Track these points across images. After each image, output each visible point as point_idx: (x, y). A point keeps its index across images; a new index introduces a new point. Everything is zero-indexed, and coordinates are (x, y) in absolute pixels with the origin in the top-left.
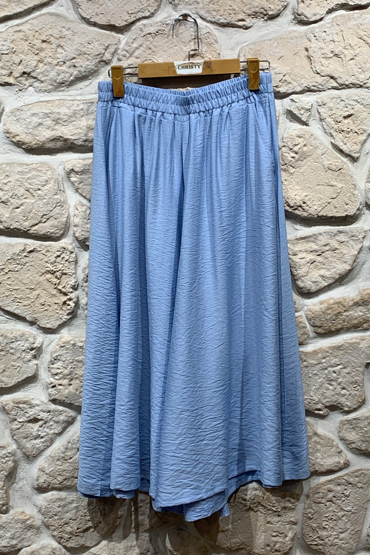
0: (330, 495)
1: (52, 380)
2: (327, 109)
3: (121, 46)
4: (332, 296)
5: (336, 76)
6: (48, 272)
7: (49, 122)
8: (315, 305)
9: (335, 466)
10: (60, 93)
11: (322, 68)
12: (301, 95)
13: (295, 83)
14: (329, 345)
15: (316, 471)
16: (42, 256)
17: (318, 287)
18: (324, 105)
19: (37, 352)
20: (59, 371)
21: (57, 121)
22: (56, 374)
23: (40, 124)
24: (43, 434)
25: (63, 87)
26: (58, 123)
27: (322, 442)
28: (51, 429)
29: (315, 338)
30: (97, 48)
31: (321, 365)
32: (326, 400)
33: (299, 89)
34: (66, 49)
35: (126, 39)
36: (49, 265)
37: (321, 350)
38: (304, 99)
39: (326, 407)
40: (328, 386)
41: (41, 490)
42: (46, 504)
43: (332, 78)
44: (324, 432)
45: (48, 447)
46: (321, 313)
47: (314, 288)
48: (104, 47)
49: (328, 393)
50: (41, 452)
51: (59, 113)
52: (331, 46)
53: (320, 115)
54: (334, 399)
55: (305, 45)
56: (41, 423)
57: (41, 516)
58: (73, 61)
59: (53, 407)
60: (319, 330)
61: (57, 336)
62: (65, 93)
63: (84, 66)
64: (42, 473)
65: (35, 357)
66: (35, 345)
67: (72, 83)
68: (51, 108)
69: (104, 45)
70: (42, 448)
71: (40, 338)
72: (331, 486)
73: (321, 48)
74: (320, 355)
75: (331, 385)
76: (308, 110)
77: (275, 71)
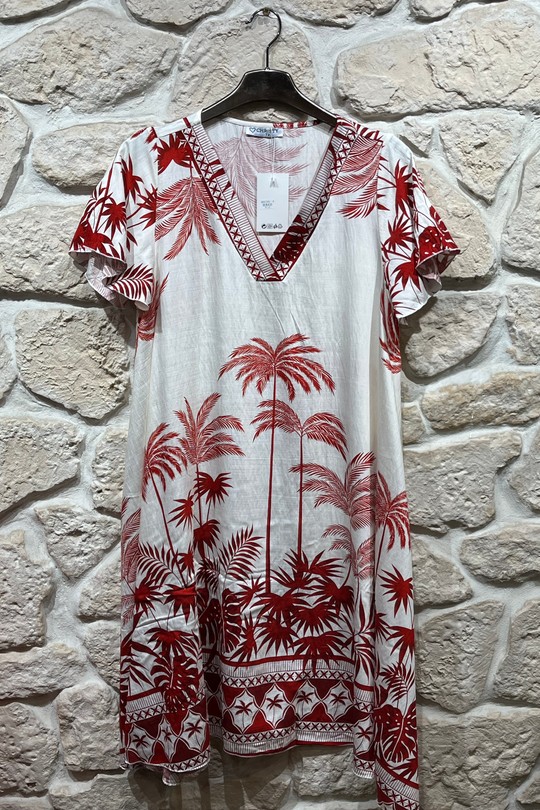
0: (448, 633)
1: (97, 483)
2: (453, 136)
3: (183, 52)
4: (455, 382)
5: (465, 91)
6: (91, 346)
7: (89, 152)
8: (432, 393)
9: (455, 597)
10: (104, 114)
11: (447, 81)
12: (419, 117)
13: (411, 102)
14: (450, 445)
15: (431, 603)
16: (82, 327)
17: (437, 370)
18: (449, 130)
19: (79, 448)
20: (106, 472)
21: (99, 150)
22: (103, 476)
23: (78, 155)
24: (86, 551)
25: (108, 106)
26: (101, 153)
27: (438, 566)
28: (97, 544)
29: (432, 435)
30: (150, 54)
31: (439, 470)
32: (445, 514)
33: (415, 109)
34: (111, 55)
35: (189, 42)
36: (91, 338)
37: (439, 451)
38: (422, 121)
39: (445, 523)
40: (448, 496)
41: (85, 618)
42: (92, 636)
43: (460, 94)
44: (441, 554)
45: (94, 566)
46: (440, 404)
47: (432, 371)
48: (160, 53)
49: (448, 506)
50: (84, 572)
51: (102, 140)
52: (458, 52)
53: (444, 144)
54: (455, 512)
55: (424, 50)
56: (84, 536)
57: (85, 651)
58: (120, 71)
59: (99, 516)
60: (438, 425)
61: (104, 428)
62: (110, 114)
63: (134, 78)
64: (86, 598)
65: (76, 454)
66: (75, 440)
67: (119, 101)
68: (92, 133)
69: (160, 50)
70: (86, 567)
71: (82, 431)
72: (449, 622)
73: (445, 54)
74: (438, 457)
75: (452, 495)
76: (428, 137)
77: (384, 84)
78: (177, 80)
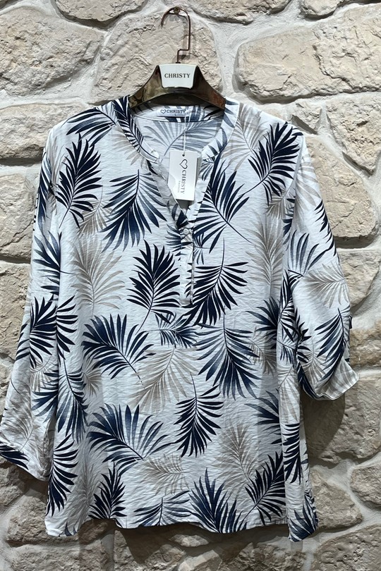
0: (341, 554)
2: (338, 115)
3: (105, 44)
5: (348, 77)
6: (22, 297)
7: (22, 129)
9: (347, 522)
10: (36, 97)
11: (333, 69)
12: (309, 99)
13: (301, 86)
15: (325, 527)
16: (14, 280)
18: (335, 110)
23: (13, 131)
24: (15, 480)
25: (39, 89)
26: (32, 130)
27: (331, 493)
30: (76, 45)
32: (336, 446)
33: (306, 92)
34: (42, 47)
35: (110, 36)
36: (22, 290)
38: (312, 103)
39: (337, 454)
41: (13, 543)
42: (19, 559)
43: (344, 80)
44: (334, 482)
45: (22, 494)
48: (85, 45)
49: (339, 439)
50: (13, 501)
51: (34, 119)
52: (342, 44)
53: (331, 122)
54: (345, 445)
55: (313, 43)
58: (50, 60)
62: (41, 96)
64: (14, 524)
67: (49, 85)
68: (25, 113)
69: (85, 42)
70: (15, 496)
72: (342, 544)
73: (330, 46)
75: (343, 429)
76: (317, 116)
77: (279, 71)
78: (99, 68)
